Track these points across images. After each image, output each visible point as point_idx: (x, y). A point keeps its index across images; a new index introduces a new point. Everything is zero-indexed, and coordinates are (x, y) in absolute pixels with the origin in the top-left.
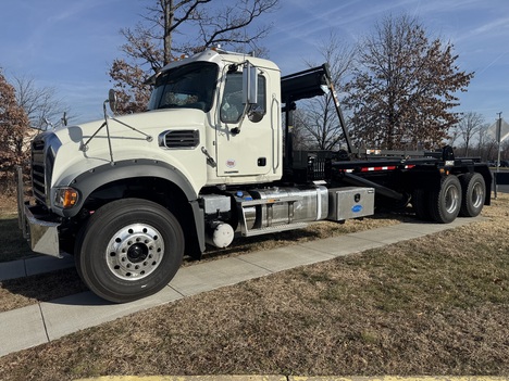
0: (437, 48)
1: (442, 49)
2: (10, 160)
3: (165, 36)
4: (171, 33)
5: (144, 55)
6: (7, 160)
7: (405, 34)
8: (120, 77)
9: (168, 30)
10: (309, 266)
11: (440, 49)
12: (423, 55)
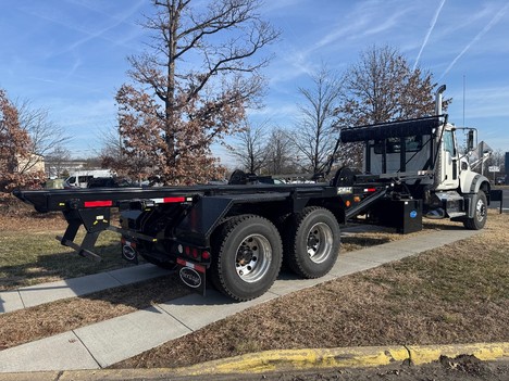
0: (417, 76)
1: (423, 77)
2: (15, 181)
3: (170, 62)
4: (176, 60)
5: (149, 81)
6: (12, 181)
7: (388, 64)
8: (125, 101)
9: (173, 58)
10: (365, 272)
11: (420, 76)
12: (406, 82)
